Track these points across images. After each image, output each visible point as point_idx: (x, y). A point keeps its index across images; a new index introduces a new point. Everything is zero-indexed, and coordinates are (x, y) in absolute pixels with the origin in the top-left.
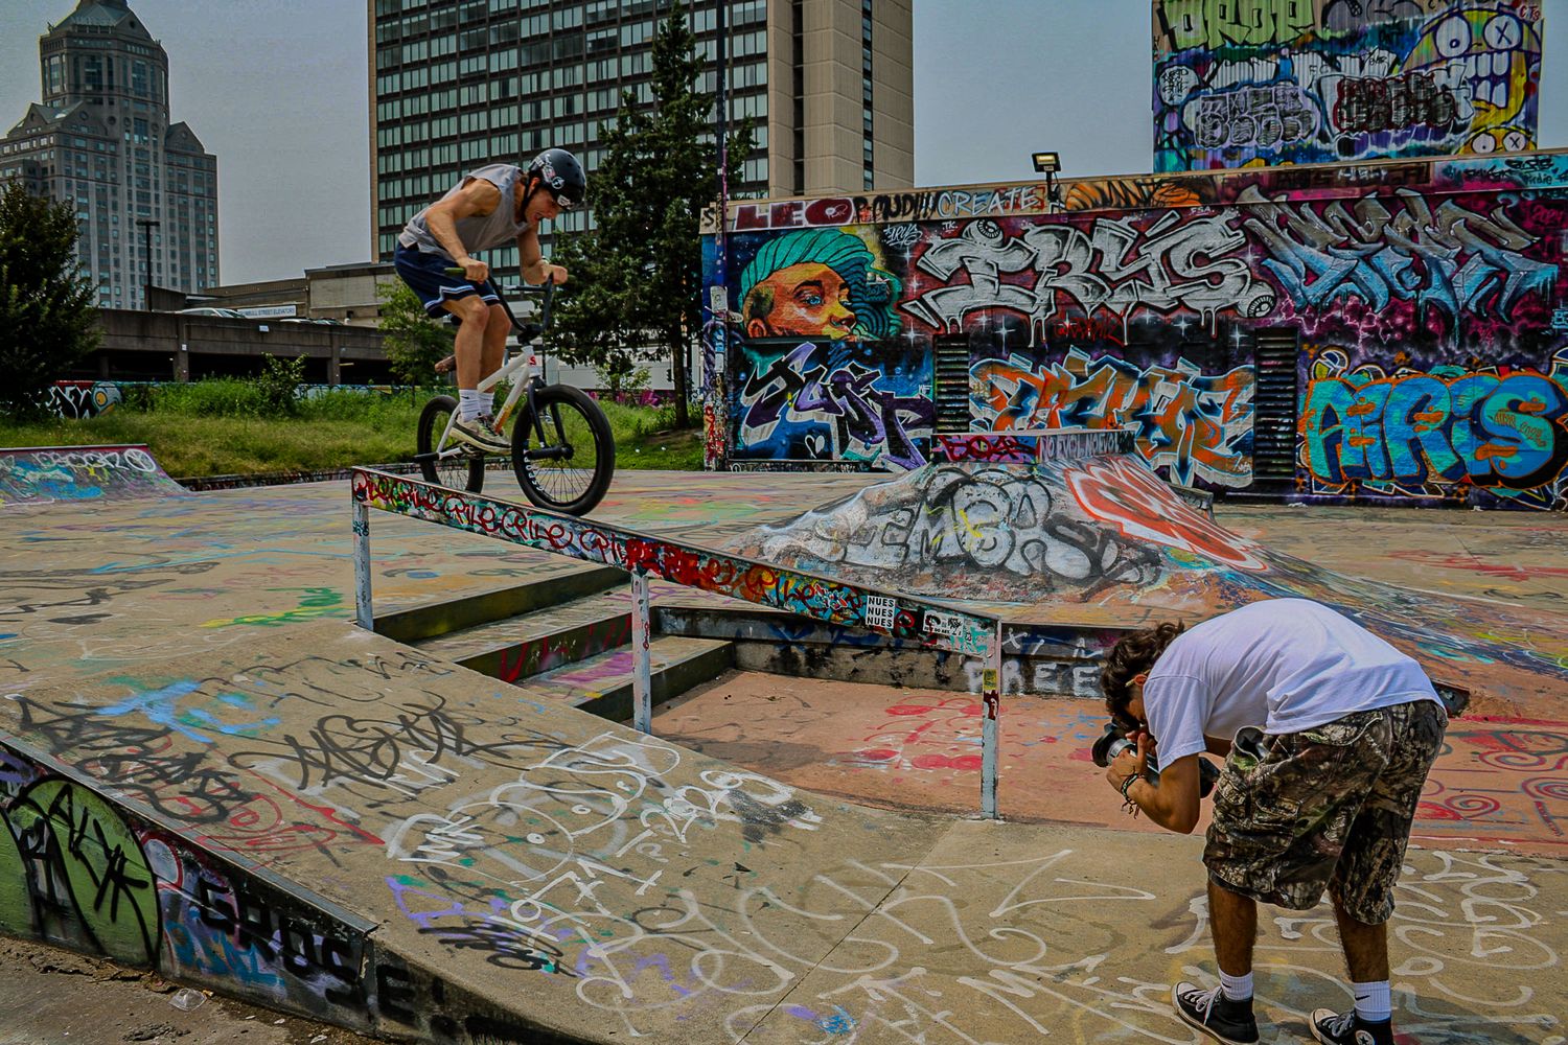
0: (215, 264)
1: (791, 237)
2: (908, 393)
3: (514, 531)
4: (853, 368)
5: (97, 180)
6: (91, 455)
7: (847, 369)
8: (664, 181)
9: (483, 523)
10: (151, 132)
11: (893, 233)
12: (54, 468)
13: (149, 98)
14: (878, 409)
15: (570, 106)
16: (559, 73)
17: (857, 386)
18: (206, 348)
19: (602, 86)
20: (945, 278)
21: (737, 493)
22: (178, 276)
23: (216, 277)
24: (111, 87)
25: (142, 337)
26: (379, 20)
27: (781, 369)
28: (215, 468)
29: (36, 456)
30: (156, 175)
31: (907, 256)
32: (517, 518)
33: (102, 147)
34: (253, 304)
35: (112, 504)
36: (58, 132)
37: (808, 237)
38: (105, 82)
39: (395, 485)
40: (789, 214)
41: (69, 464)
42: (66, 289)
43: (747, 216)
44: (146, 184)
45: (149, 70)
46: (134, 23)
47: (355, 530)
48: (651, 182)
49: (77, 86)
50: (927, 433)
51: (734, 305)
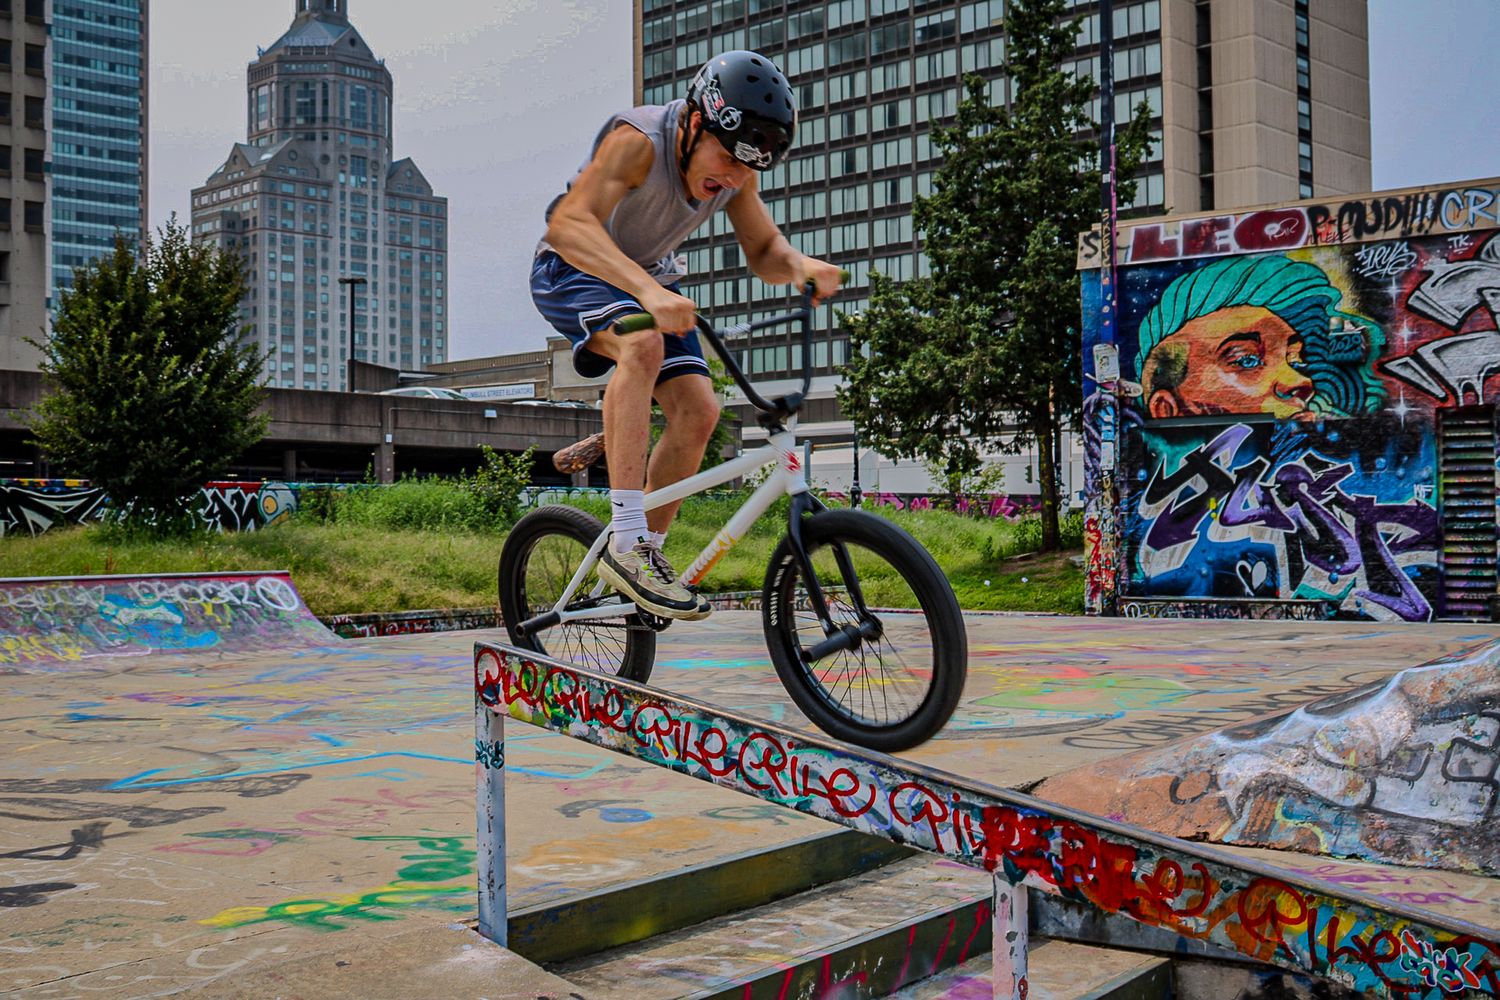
0: (443, 334)
1: (1213, 270)
2: (1398, 497)
3: (762, 776)
4: (1309, 460)
5: (305, 233)
6: (210, 585)
7: (1300, 462)
8: (1024, 199)
9: (705, 759)
10: (370, 172)
11: (1369, 258)
12: (156, 605)
13: (370, 130)
14: (1350, 522)
15: (893, 116)
16: (878, 72)
17: (1317, 488)
18: (416, 440)
19: (936, 86)
20: (1453, 322)
21: (1146, 659)
22: (397, 349)
23: (443, 349)
24: (325, 119)
25: (337, 425)
26: (647, 16)
27: (1199, 464)
28: (403, 601)
29: (134, 587)
30: (375, 224)
31: (1393, 290)
32: (769, 753)
33: (312, 192)
34: (481, 383)
35: (229, 657)
36: (262, 176)
37: (1238, 269)
38: (319, 113)
39: (549, 677)
40: (1210, 237)
41: (178, 598)
42: (227, 362)
43: (1146, 242)
44: (363, 236)
45: (370, 96)
46: (355, 40)
47: (479, 756)
48: (1005, 200)
49: (287, 120)
50: (1428, 558)
51: (1128, 372)
